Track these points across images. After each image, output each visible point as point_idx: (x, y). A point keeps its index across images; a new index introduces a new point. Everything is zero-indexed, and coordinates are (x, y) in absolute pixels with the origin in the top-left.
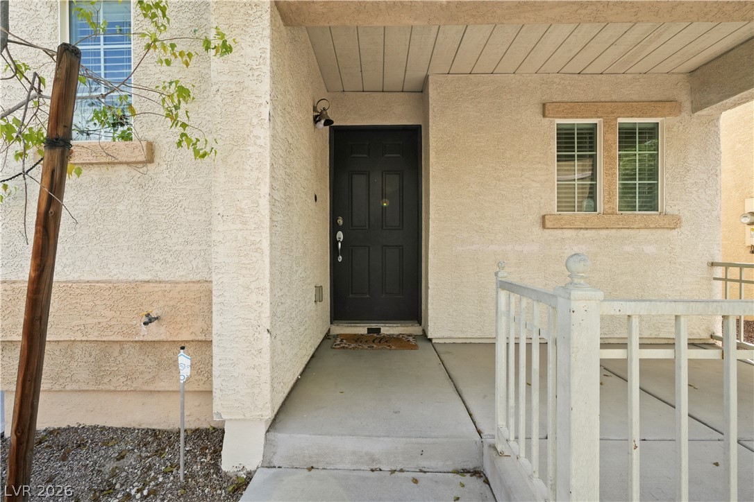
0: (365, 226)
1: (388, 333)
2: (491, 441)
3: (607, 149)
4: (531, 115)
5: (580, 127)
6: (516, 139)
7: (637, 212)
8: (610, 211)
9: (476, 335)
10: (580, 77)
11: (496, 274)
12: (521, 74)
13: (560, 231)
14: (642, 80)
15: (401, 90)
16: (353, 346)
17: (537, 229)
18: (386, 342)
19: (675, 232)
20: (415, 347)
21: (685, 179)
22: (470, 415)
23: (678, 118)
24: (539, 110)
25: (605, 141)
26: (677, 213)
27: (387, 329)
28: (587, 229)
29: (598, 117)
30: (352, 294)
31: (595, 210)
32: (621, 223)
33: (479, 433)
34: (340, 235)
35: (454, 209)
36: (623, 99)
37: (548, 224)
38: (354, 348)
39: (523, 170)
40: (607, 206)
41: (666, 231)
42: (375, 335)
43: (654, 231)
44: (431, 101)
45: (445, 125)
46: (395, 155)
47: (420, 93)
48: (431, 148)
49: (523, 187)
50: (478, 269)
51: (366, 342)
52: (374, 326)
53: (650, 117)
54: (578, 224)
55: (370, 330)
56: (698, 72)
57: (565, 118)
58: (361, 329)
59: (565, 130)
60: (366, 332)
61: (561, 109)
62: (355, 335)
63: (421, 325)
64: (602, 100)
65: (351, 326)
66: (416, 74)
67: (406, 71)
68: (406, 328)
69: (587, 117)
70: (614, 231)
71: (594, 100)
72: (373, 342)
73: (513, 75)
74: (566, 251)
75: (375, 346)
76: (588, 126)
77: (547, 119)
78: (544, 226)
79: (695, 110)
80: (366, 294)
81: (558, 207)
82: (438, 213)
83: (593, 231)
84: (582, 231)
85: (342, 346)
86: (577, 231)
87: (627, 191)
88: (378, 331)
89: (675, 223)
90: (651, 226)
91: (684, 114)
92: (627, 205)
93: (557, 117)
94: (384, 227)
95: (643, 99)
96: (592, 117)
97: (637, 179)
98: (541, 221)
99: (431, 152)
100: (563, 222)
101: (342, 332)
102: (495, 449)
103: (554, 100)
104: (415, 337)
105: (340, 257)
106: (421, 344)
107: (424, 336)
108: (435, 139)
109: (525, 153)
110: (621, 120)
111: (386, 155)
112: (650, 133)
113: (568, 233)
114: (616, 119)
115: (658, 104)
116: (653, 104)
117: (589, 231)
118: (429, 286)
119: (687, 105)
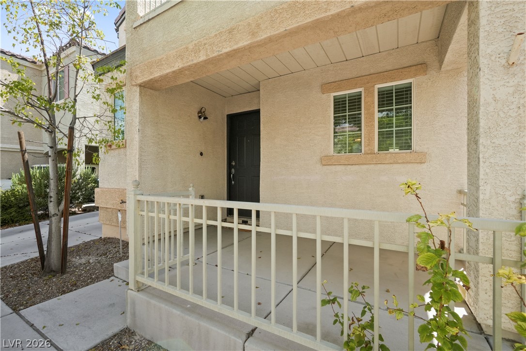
0: (244, 166)
5: (351, 95)
7: (394, 151)
8: (369, 152)
10: (348, 62)
12: (308, 70)
13: (334, 166)
14: (395, 53)
19: (424, 166)
21: (434, 123)
23: (427, 76)
26: (426, 151)
28: (353, 165)
29: (361, 87)
31: (360, 151)
32: (375, 160)
34: (233, 170)
36: (379, 71)
37: (325, 163)
39: (310, 129)
40: (367, 149)
44: (261, 96)
47: (256, 92)
48: (261, 122)
49: (311, 140)
52: (245, 219)
54: (343, 162)
55: (243, 222)
57: (336, 92)
59: (342, 98)
60: (241, 223)
64: (364, 74)
70: (373, 166)
71: (357, 76)
73: (304, 71)
76: (356, 94)
77: (325, 94)
78: (322, 164)
81: (334, 150)
83: (357, 166)
84: (349, 166)
88: (247, 222)
89: (422, 158)
90: (399, 161)
94: (253, 166)
95: (395, 68)
96: (357, 88)
97: (394, 127)
98: (321, 160)
99: (261, 124)
100: (333, 161)
103: (329, 82)
105: (233, 182)
109: (312, 118)
110: (379, 86)
112: (405, 90)
113: (339, 168)
114: (374, 86)
116: (400, 70)
119: (434, 65)
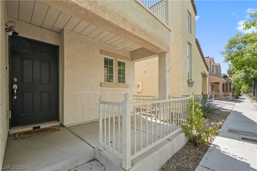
0: (31, 83)
1: (44, 127)
2: (98, 148)
3: (115, 67)
4: (97, 53)
5: (110, 59)
6: (93, 59)
7: (121, 83)
8: (116, 83)
9: (82, 121)
10: (110, 46)
11: (99, 100)
12: (95, 40)
13: (105, 88)
14: (122, 51)
15: (50, 29)
16: (27, 136)
17: (99, 87)
18: (45, 131)
19: (128, 88)
20: (59, 130)
22: (89, 144)
24: (100, 52)
25: (115, 64)
26: (128, 84)
27: (43, 126)
29: (114, 58)
30: (23, 113)
31: (113, 82)
32: (118, 86)
33: (93, 148)
34: (15, 86)
35: (74, 79)
36: (119, 54)
37: (102, 85)
38: (29, 137)
39: (95, 69)
40: (116, 81)
41: (126, 88)
42: (38, 129)
43: (125, 88)
44: (65, 39)
45: (70, 49)
46: (47, 55)
47: (59, 34)
48: (65, 56)
49: (95, 74)
50: (82, 99)
51: (34, 133)
52: (36, 126)
53: (124, 60)
54: (109, 86)
55: (34, 128)
56: (132, 52)
57: (106, 56)
58: (30, 128)
59: (106, 59)
60: (32, 129)
61: (105, 53)
62: (26, 131)
63: (59, 121)
64: (114, 53)
65: (23, 128)
66: (59, 26)
67: (54, 24)
68: (52, 124)
69: (111, 57)
70: (117, 88)
72: (38, 132)
73: (92, 39)
74: (107, 93)
75: (40, 133)
76: (111, 59)
77: (102, 55)
78: (101, 86)
79: (131, 61)
80: (31, 112)
81: (104, 81)
82: (68, 80)
83: (113, 88)
84: (110, 88)
85: (21, 137)
86: (109, 88)
87: (119, 78)
88: (39, 127)
89: (128, 86)
91: (129, 61)
92: (119, 82)
93: (104, 55)
94: (41, 84)
95: (122, 56)
96: (112, 57)
97: (121, 75)
98: (100, 84)
99: (65, 57)
100: (106, 85)
101: (17, 132)
102: (99, 150)
103: (103, 50)
104: (57, 126)
105: (16, 97)
106: (61, 128)
107: (62, 125)
108: (67, 53)
109: (96, 64)
110: (118, 60)
111: (42, 54)
112: (124, 64)
113: (107, 88)
115: (125, 58)
117: (112, 88)
118: (64, 106)
119: (130, 59)
